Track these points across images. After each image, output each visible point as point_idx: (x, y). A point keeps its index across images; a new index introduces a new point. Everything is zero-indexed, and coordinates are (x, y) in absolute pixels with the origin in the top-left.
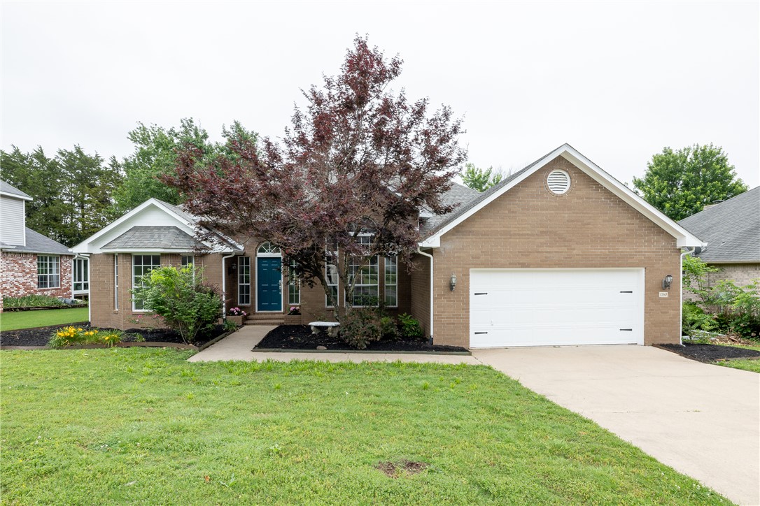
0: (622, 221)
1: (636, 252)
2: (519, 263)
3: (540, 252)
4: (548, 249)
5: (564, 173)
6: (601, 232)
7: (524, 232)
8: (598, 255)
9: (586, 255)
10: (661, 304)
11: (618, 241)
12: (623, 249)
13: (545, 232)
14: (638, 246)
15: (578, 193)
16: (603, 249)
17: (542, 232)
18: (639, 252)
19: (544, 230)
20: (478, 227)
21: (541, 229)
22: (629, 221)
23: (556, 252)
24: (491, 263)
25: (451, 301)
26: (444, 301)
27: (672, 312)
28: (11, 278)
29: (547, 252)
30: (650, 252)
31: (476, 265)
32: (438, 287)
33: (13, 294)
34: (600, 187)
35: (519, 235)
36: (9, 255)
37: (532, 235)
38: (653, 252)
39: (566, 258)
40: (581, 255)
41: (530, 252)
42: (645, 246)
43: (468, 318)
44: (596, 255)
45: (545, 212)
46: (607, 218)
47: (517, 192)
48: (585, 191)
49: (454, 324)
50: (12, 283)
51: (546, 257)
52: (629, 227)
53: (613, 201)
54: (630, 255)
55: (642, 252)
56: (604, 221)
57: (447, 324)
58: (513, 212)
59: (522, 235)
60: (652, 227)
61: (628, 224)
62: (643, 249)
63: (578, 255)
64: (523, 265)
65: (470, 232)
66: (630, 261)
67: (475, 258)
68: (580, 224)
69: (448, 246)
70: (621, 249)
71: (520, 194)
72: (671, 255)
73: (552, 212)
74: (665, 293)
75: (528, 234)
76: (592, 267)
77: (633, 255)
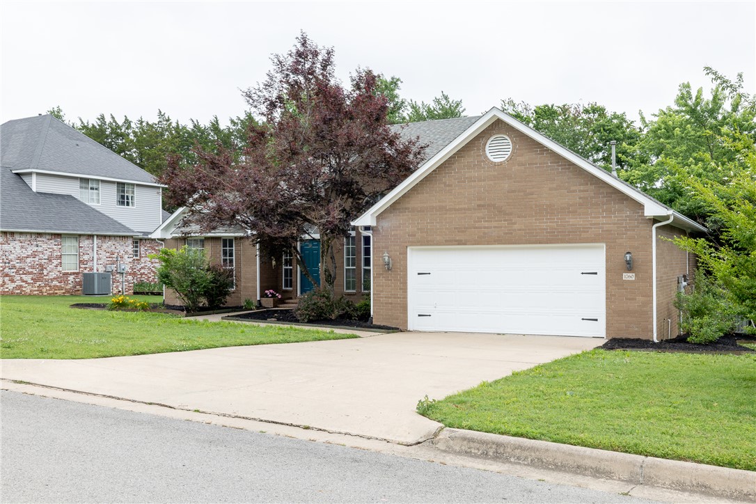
0: (573, 188)
1: (591, 224)
2: (456, 241)
3: (476, 228)
4: (486, 224)
5: (507, 137)
6: (548, 203)
7: (461, 206)
8: (544, 229)
9: (529, 229)
10: (625, 289)
11: (569, 212)
12: (573, 221)
13: (483, 206)
14: (595, 218)
15: (520, 159)
16: (550, 222)
17: (479, 206)
18: (595, 224)
19: (481, 203)
20: (414, 203)
21: (479, 202)
22: (582, 188)
23: (495, 227)
24: (427, 241)
25: (389, 280)
26: (382, 281)
27: (640, 299)
28: (149, 264)
29: (485, 228)
30: (610, 224)
31: (413, 243)
32: (376, 265)
33: (150, 279)
34: (546, 150)
35: (455, 210)
36: (148, 242)
37: (469, 209)
38: (614, 224)
39: (506, 233)
40: (523, 230)
41: (467, 228)
42: (603, 217)
43: (405, 298)
44: (540, 229)
45: (483, 183)
46: (555, 186)
47: (453, 164)
48: (527, 157)
49: (391, 303)
50: (149, 269)
51: (484, 233)
52: (582, 195)
53: (561, 165)
54: (584, 228)
55: (599, 224)
56: (551, 189)
57: (386, 303)
58: (449, 186)
59: (458, 210)
60: (612, 193)
61: (580, 191)
62: (601, 220)
63: (520, 230)
64: (460, 243)
65: (406, 208)
66: (584, 235)
67: (412, 235)
68: (522, 194)
69: (385, 224)
70: (572, 221)
71: (456, 165)
72: (638, 227)
73: (491, 182)
74: (630, 274)
75: (464, 209)
76: (536, 243)
77: (587, 228)
